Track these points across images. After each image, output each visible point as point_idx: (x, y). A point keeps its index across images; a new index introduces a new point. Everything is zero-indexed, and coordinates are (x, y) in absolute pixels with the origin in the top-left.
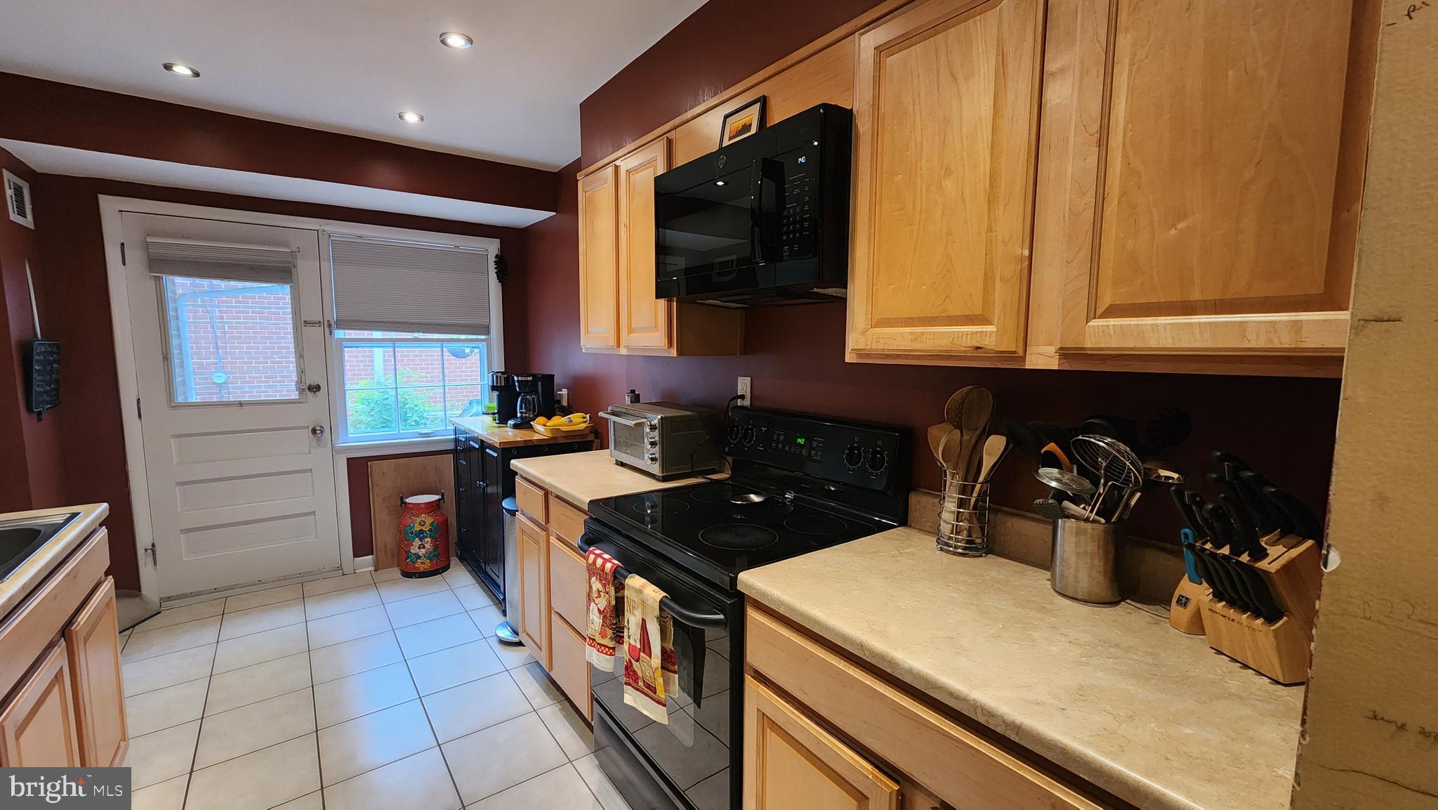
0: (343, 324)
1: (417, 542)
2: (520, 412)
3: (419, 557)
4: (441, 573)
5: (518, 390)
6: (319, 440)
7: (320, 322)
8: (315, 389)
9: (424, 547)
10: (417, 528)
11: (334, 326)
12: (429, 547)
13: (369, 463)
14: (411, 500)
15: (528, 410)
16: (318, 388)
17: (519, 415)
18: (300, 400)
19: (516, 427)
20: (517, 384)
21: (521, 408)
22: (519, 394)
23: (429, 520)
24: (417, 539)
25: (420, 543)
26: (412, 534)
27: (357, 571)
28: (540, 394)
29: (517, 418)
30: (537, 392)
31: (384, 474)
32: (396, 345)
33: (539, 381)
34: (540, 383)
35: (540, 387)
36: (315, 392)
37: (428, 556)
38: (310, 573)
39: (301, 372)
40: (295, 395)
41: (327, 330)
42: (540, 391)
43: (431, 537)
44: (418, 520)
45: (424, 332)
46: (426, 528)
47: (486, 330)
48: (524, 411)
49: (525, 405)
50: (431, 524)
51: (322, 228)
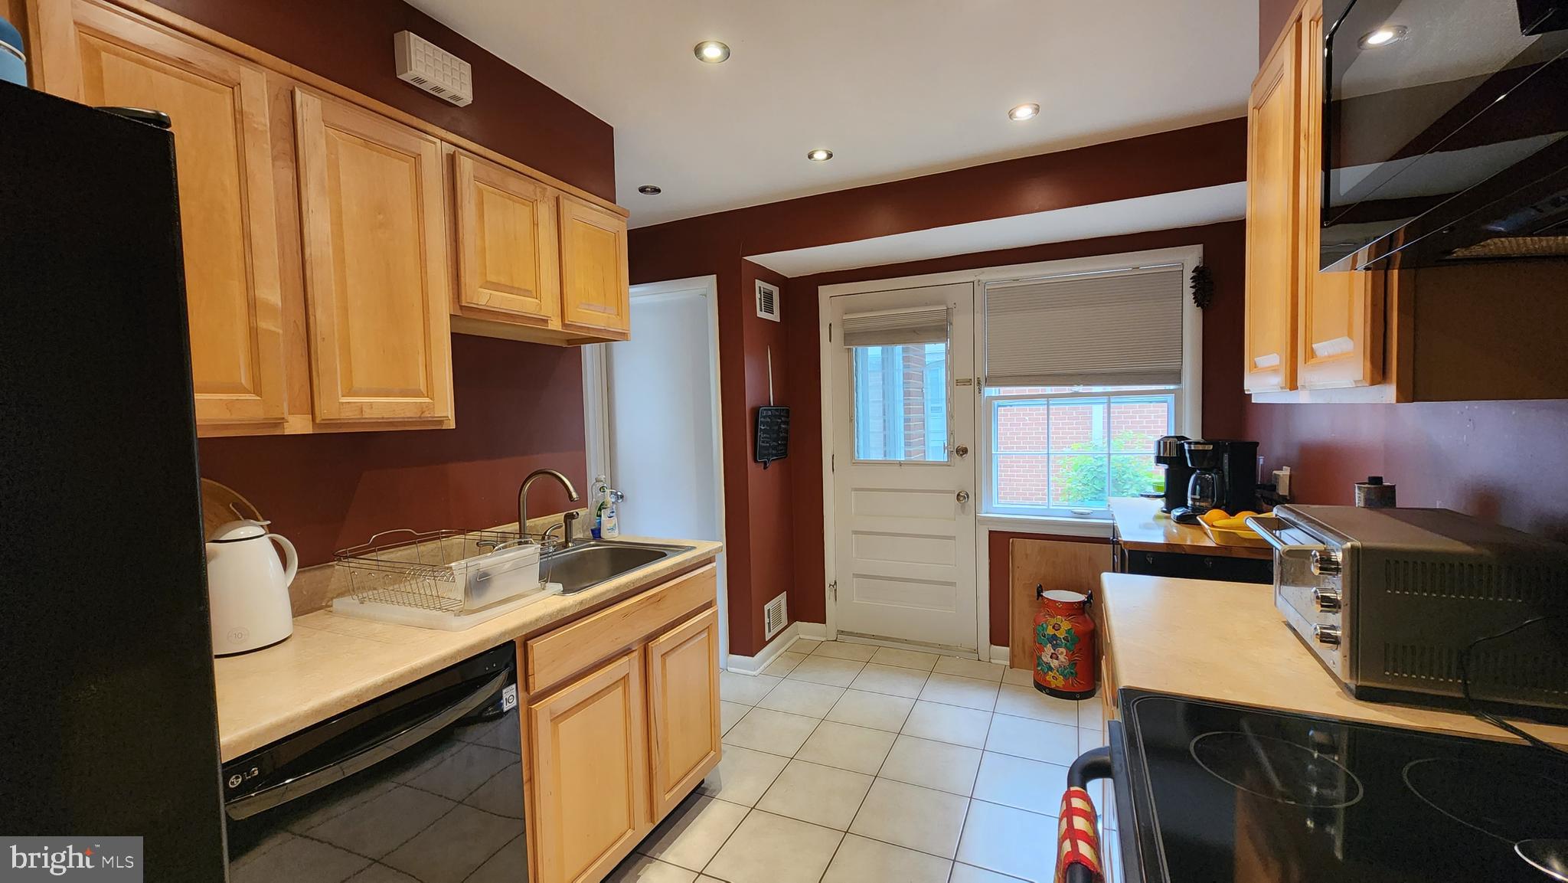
0: (993, 380)
1: (1049, 649)
2: (1193, 499)
3: (1050, 669)
4: (1078, 699)
5: (1190, 465)
6: (963, 507)
7: (971, 380)
8: (962, 451)
9: (1057, 659)
10: (1050, 631)
11: (983, 382)
12: (1064, 660)
13: (1011, 540)
14: (1050, 595)
15: (1203, 497)
16: (965, 451)
17: (1190, 502)
18: (949, 463)
19: (1181, 520)
20: (1187, 455)
21: (1194, 493)
22: (1193, 471)
23: (1065, 625)
24: (1049, 645)
25: (1053, 651)
26: (1044, 637)
27: (992, 661)
28: (1226, 473)
29: (1187, 507)
30: (1220, 469)
31: (1027, 555)
32: (1051, 402)
33: (1226, 452)
34: (1226, 455)
35: (1226, 461)
36: (961, 455)
37: (1062, 670)
38: (947, 647)
39: (951, 433)
40: (943, 457)
41: (977, 387)
42: (1226, 467)
43: (1066, 647)
44: (1053, 621)
45: (1084, 385)
46: (1062, 634)
47: (1175, 376)
48: (1198, 497)
49: (1201, 487)
50: (1068, 631)
51: (978, 278)
